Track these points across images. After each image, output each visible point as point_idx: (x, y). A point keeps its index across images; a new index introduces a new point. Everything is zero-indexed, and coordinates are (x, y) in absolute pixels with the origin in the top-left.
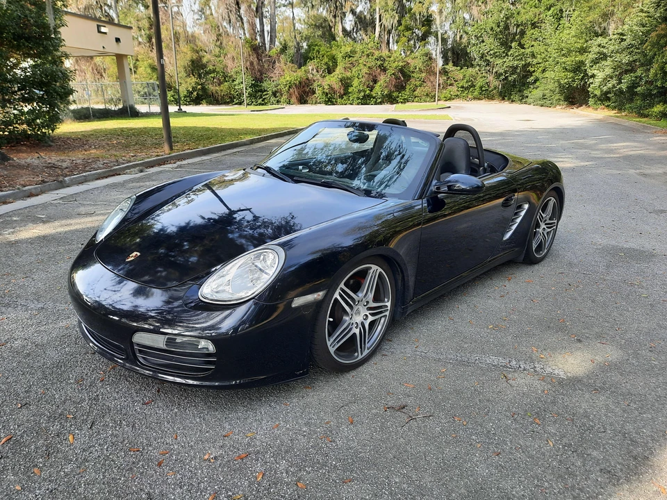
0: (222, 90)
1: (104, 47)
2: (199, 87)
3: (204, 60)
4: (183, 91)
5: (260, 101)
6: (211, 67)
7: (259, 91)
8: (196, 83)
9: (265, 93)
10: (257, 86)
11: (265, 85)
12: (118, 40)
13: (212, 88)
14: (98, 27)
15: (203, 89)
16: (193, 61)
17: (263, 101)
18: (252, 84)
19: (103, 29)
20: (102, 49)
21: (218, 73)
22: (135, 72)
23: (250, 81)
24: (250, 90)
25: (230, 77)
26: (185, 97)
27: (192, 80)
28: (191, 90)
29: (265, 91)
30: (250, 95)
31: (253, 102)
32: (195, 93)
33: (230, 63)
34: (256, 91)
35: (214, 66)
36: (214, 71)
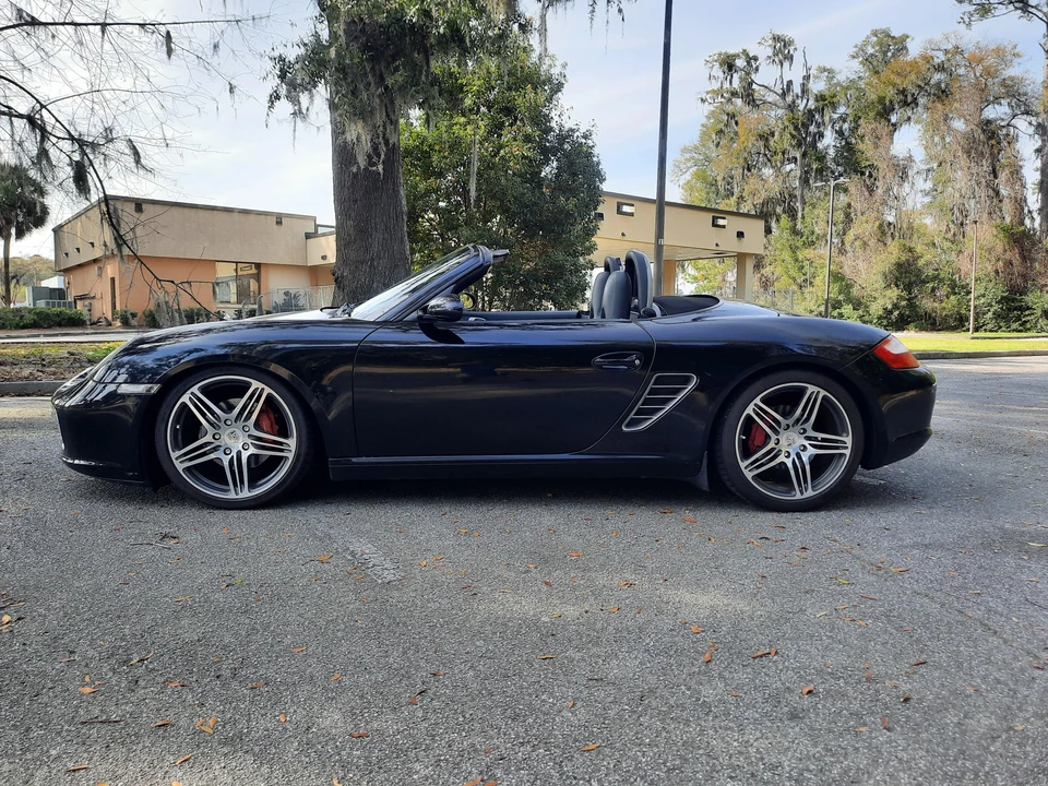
0: (944, 308)
1: (717, 245)
2: (904, 303)
3: (921, 262)
4: (876, 309)
5: (1014, 326)
6: (931, 273)
7: (1016, 309)
8: (900, 298)
9: (1027, 313)
10: (1013, 300)
11: (1029, 299)
12: (740, 235)
13: (927, 304)
14: (714, 218)
15: (911, 305)
16: (899, 265)
17: (1021, 325)
18: (1003, 298)
19: (721, 222)
20: (715, 248)
21: (941, 280)
22: (811, 283)
23: (1000, 291)
24: (996, 307)
25: (963, 287)
26: (879, 318)
27: (894, 293)
28: (890, 307)
29: (1028, 308)
30: (997, 316)
31: (1001, 327)
32: (896, 313)
33: (964, 264)
34: (1009, 309)
35: (937, 270)
36: (935, 278)
